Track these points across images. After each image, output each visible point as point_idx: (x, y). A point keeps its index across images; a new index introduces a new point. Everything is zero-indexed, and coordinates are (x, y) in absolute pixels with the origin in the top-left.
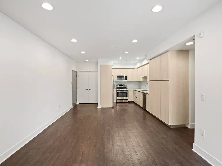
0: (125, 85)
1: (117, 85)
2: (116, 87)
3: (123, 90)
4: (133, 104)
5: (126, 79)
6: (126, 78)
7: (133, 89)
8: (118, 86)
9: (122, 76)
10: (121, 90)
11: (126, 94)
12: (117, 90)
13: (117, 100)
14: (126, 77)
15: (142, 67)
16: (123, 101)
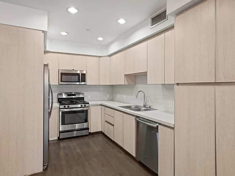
0: (79, 94)
1: (61, 94)
2: (59, 99)
3: (78, 107)
4: (100, 138)
5: (84, 80)
6: (82, 78)
7: (100, 103)
8: (64, 96)
9: (74, 72)
10: (71, 106)
11: (84, 116)
12: (62, 107)
13: (60, 132)
14: (84, 75)
15: (124, 52)
16: (75, 134)
